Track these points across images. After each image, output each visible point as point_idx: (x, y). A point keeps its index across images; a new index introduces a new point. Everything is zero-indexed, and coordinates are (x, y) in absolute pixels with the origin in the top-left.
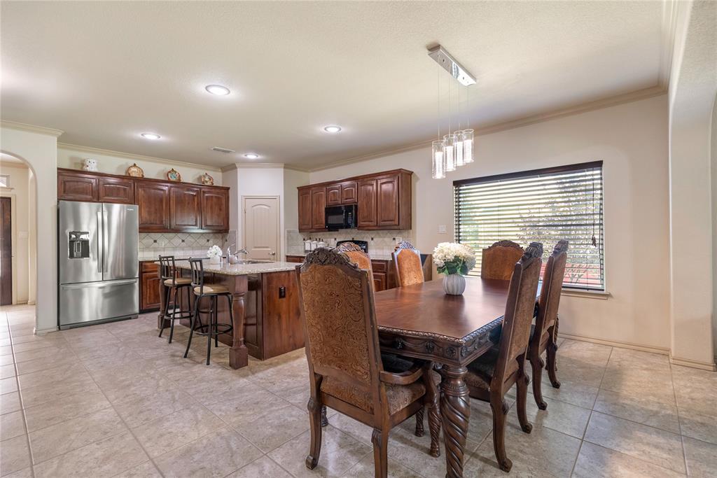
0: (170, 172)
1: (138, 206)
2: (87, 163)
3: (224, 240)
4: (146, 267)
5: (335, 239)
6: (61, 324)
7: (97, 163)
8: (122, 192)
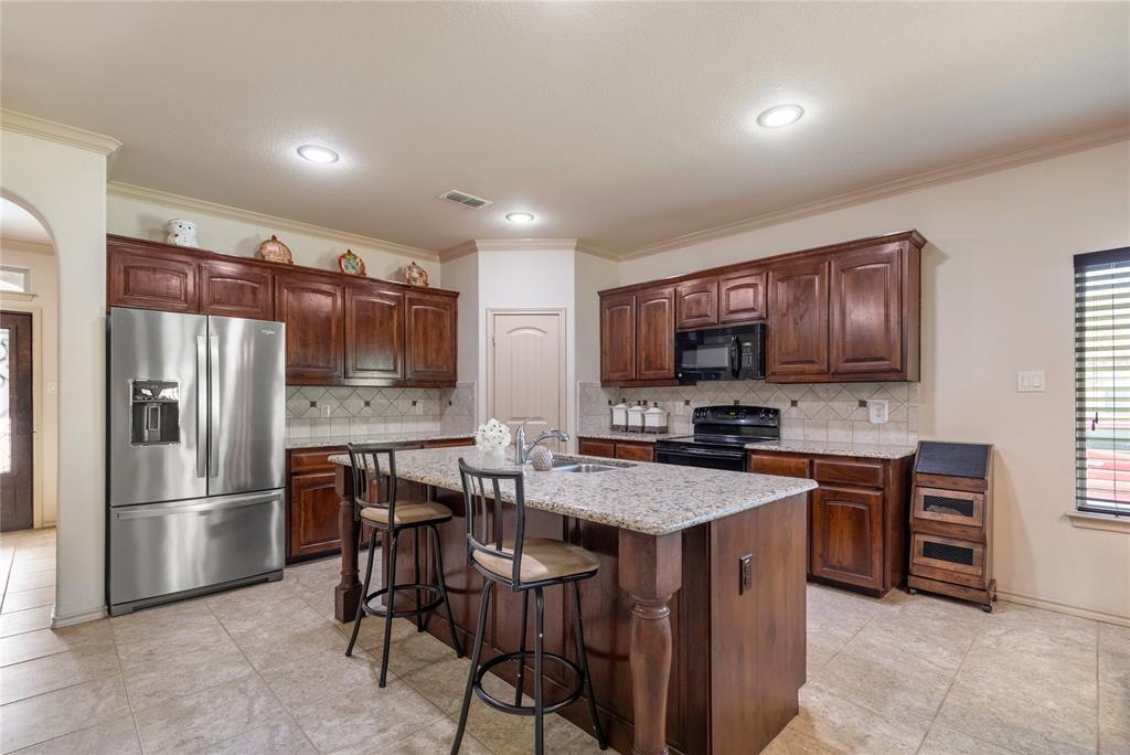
0: (343, 256)
1: (284, 324)
2: (177, 229)
3: (445, 401)
4: (299, 462)
5: (687, 403)
6: (113, 602)
7: (197, 230)
8: (249, 294)
